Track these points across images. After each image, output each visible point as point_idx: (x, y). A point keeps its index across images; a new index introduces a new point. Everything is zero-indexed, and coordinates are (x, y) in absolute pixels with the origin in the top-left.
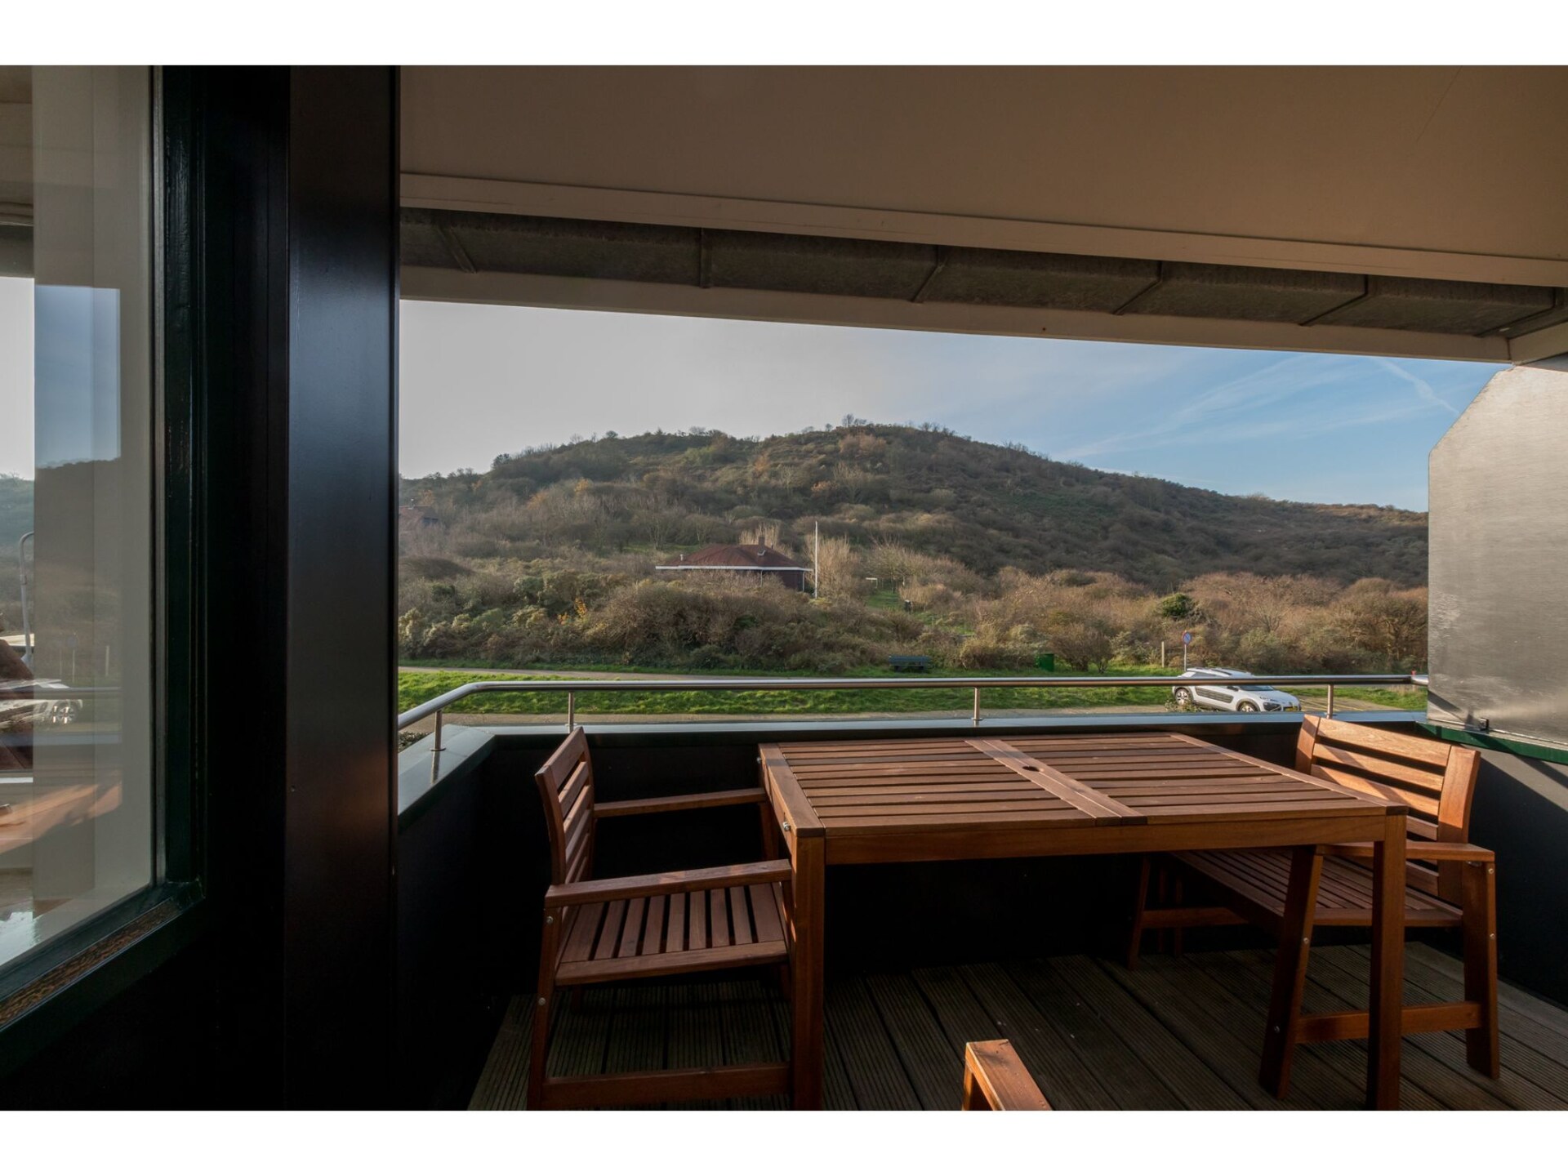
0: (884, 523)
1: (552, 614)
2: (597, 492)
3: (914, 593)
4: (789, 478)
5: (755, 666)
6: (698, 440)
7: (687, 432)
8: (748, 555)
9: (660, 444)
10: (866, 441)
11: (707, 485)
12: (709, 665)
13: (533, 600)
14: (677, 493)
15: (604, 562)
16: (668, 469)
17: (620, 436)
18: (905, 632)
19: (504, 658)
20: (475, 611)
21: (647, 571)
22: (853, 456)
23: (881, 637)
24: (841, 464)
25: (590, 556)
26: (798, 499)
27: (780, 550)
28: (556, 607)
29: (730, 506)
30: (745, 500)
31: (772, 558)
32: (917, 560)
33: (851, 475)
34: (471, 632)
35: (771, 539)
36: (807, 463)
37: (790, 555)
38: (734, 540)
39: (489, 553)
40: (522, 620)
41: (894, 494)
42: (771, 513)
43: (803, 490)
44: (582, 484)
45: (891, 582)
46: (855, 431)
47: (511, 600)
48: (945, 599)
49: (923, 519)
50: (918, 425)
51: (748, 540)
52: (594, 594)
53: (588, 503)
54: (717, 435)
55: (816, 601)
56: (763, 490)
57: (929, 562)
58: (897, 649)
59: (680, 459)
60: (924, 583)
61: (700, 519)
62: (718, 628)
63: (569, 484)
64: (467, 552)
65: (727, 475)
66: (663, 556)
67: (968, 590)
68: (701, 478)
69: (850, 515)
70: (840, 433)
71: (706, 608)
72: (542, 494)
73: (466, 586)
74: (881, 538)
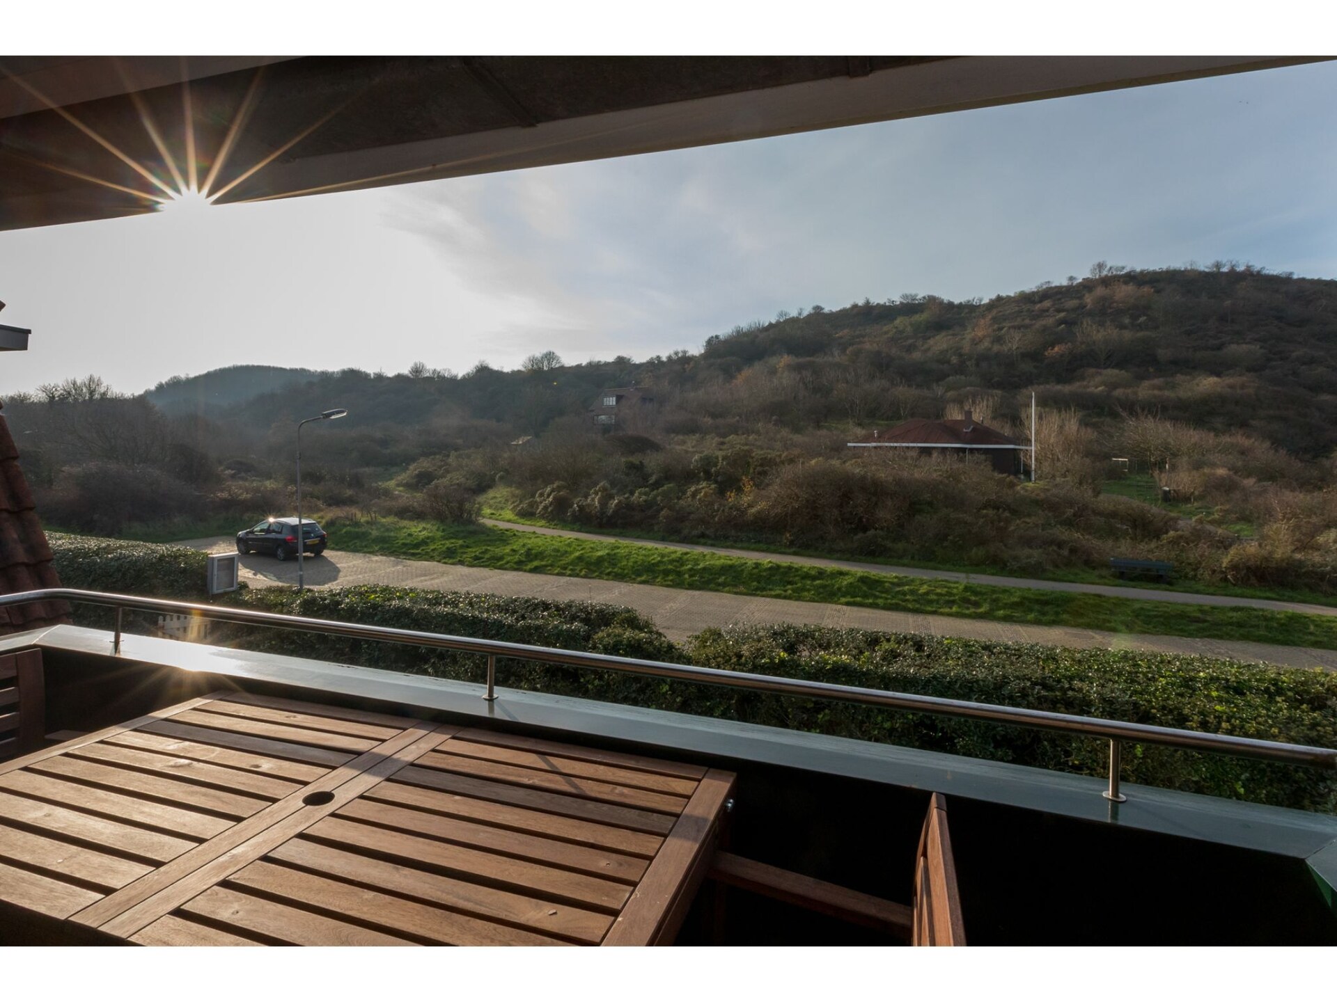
0: (1145, 390)
1: (721, 492)
2: (798, 368)
3: (1181, 479)
4: (1015, 342)
5: (927, 557)
6: (910, 308)
7: (897, 300)
8: (952, 432)
9: (868, 315)
10: (1124, 292)
11: (917, 356)
12: (872, 553)
13: (708, 476)
14: (881, 365)
15: (797, 438)
16: (875, 340)
17: (827, 310)
18: (1144, 528)
19: (672, 533)
20: (657, 485)
21: (838, 449)
22: (1106, 312)
23: (1113, 533)
24: (1087, 322)
25: (785, 432)
26: (1027, 367)
27: (996, 426)
28: (728, 483)
29: (941, 377)
30: (960, 369)
31: (981, 433)
32: (1191, 436)
33: (1099, 334)
34: (649, 505)
35: (980, 414)
36: (1039, 324)
37: (1007, 431)
38: (939, 414)
39: (690, 429)
40: (694, 495)
41: (1163, 354)
42: (989, 383)
43: (1034, 356)
44: (785, 360)
45: (1145, 464)
46: (1106, 281)
47: (689, 476)
48: (1226, 487)
49: (1207, 384)
50: (1204, 264)
51: (955, 414)
52: (763, 470)
53: (786, 379)
54: (932, 300)
55: (1031, 487)
56: (984, 357)
57: (1209, 439)
58: (1126, 549)
59: (889, 329)
60: (1198, 466)
61: (904, 392)
62: (886, 514)
63: (773, 361)
64: (673, 429)
65: (940, 343)
66: (860, 432)
67: (1269, 475)
68: (910, 349)
69: (1095, 384)
70: (1088, 285)
71: (875, 491)
72: (747, 372)
73: (652, 461)
74: (1132, 408)
